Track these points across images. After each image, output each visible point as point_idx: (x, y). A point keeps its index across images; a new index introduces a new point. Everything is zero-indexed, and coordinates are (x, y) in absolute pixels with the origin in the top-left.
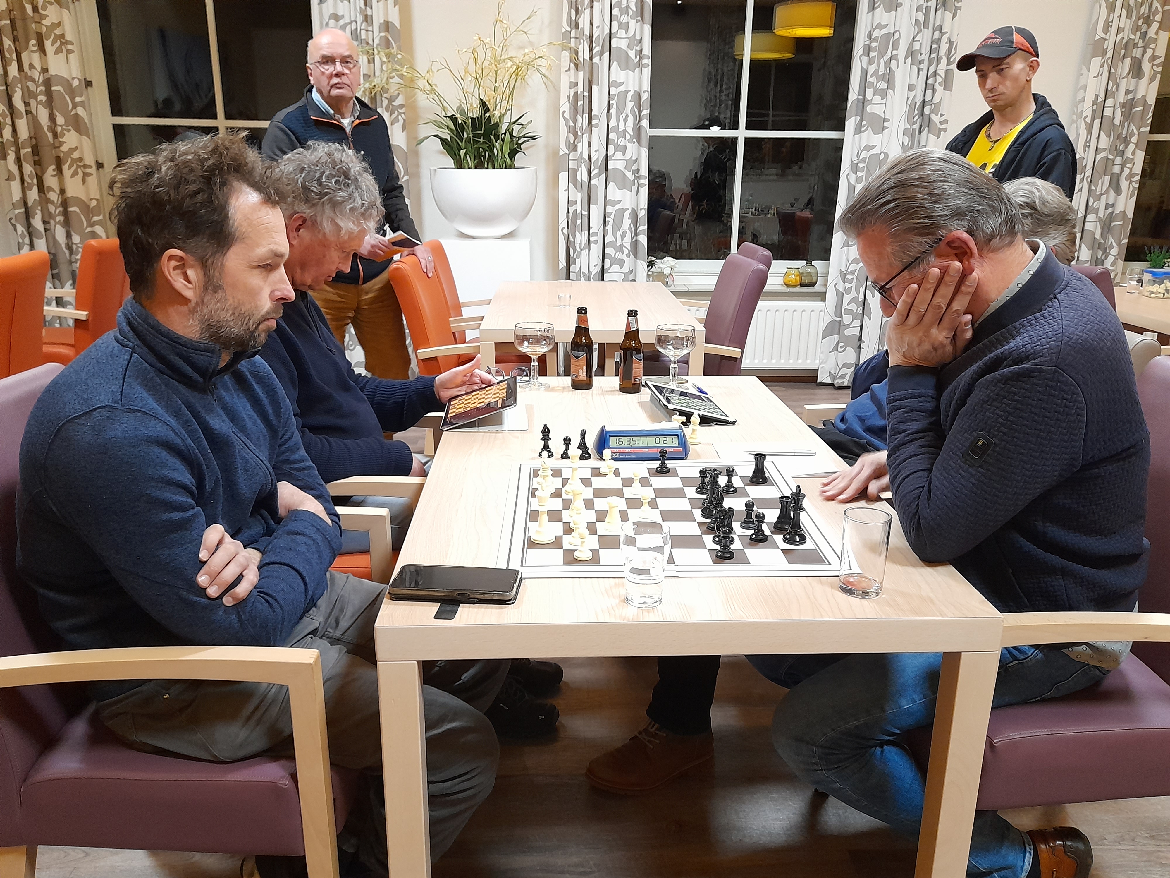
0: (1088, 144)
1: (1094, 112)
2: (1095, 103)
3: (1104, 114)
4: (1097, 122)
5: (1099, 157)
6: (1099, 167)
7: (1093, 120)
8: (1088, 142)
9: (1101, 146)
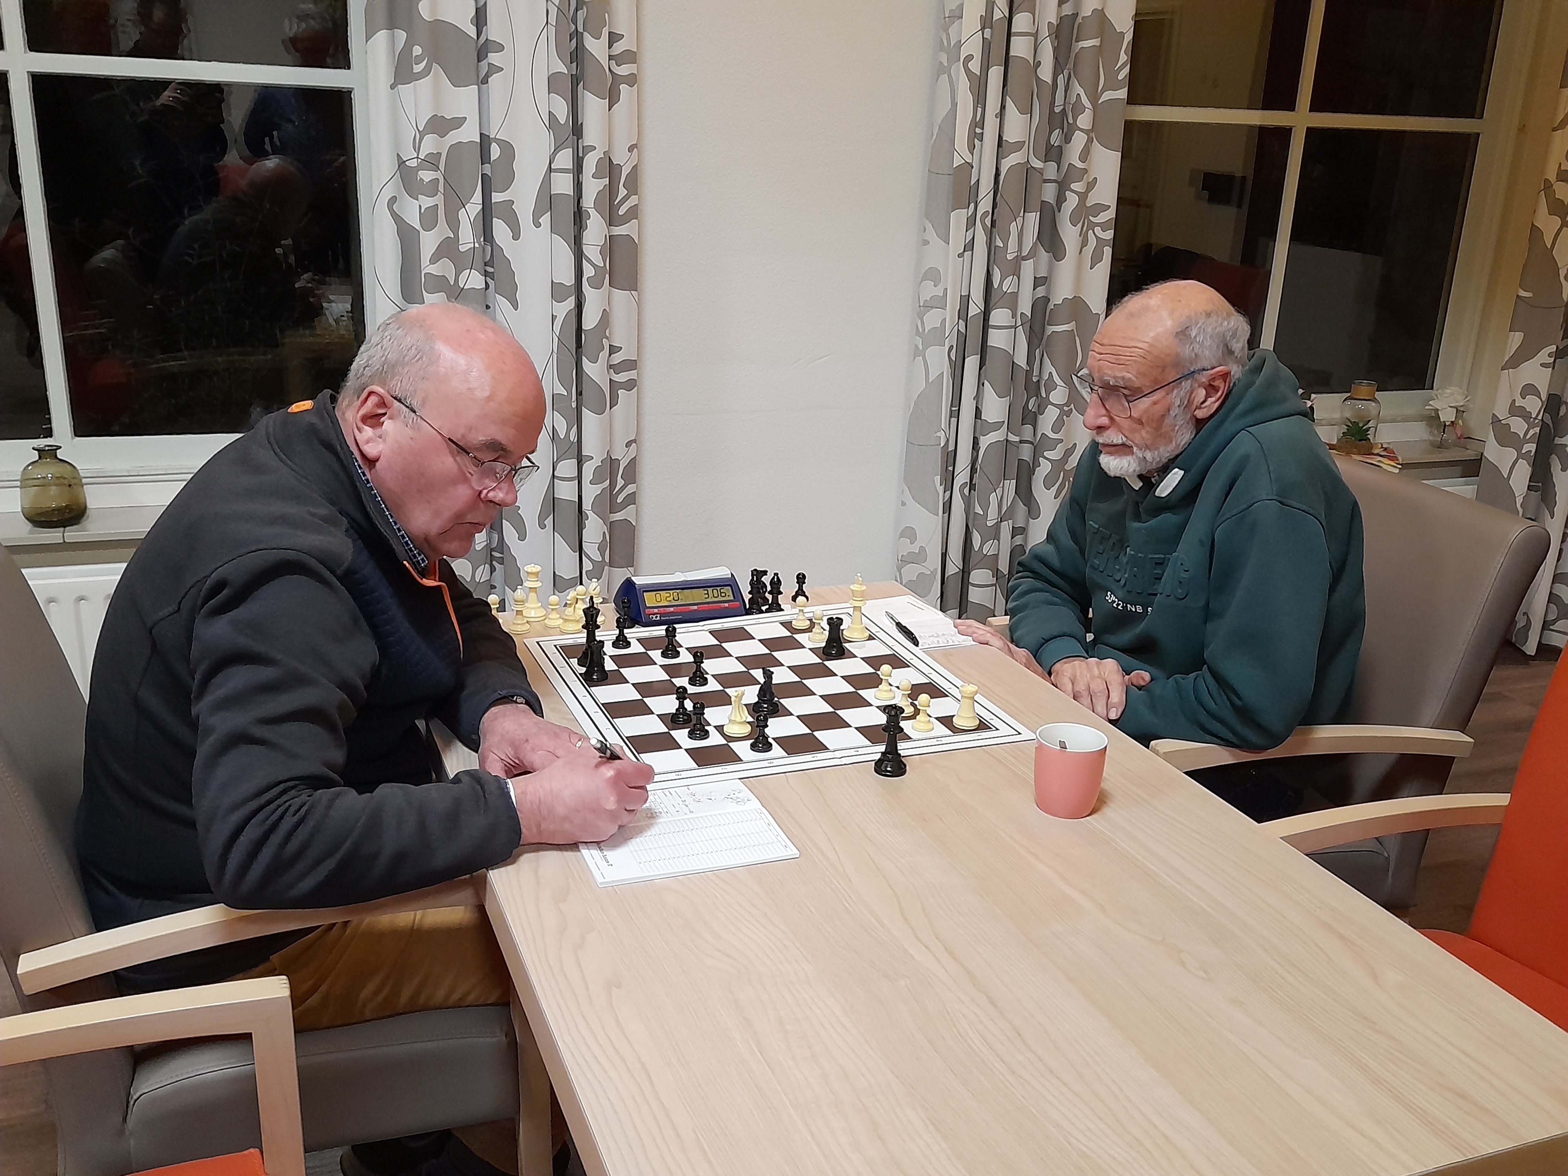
0: (978, 130)
1: (987, 45)
2: (986, 22)
3: (1012, 53)
4: (995, 73)
5: (1007, 163)
6: (1012, 192)
7: (986, 67)
8: (978, 124)
9: (1010, 137)
